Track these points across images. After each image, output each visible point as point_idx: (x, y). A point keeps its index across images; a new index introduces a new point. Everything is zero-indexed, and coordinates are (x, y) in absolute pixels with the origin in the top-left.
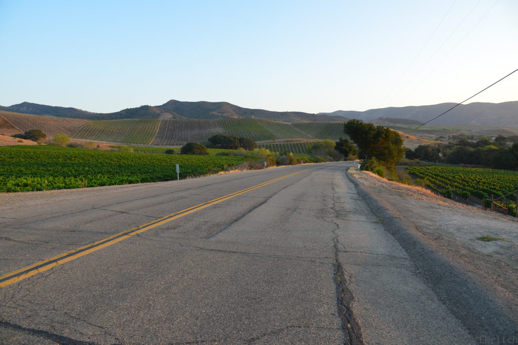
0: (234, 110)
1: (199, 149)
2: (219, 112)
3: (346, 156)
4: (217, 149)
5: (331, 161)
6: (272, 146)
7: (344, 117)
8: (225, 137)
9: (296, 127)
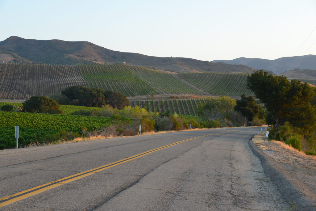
0: (98, 53)
1: (48, 105)
2: (78, 56)
3: (251, 119)
4: (73, 106)
5: (230, 126)
6: (149, 104)
7: (247, 67)
8: (85, 90)
9: (183, 78)
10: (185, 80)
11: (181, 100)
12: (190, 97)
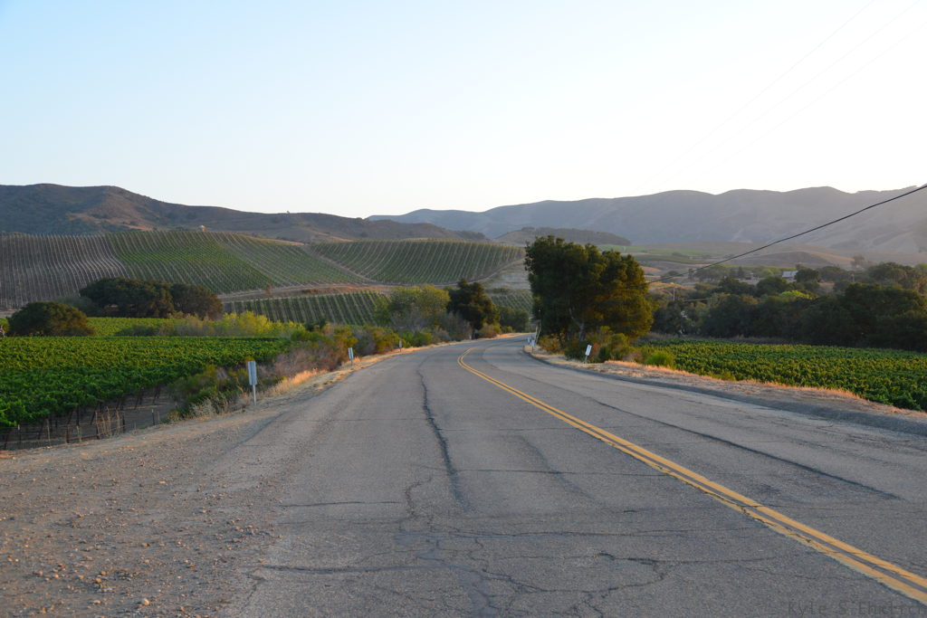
1: (64, 319)
2: (95, 216)
3: (478, 326)
4: (110, 319)
6: (262, 306)
8: (129, 284)
9: (322, 253)
10: (326, 256)
11: (325, 295)
12: (341, 289)
